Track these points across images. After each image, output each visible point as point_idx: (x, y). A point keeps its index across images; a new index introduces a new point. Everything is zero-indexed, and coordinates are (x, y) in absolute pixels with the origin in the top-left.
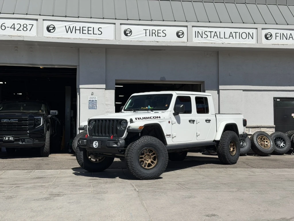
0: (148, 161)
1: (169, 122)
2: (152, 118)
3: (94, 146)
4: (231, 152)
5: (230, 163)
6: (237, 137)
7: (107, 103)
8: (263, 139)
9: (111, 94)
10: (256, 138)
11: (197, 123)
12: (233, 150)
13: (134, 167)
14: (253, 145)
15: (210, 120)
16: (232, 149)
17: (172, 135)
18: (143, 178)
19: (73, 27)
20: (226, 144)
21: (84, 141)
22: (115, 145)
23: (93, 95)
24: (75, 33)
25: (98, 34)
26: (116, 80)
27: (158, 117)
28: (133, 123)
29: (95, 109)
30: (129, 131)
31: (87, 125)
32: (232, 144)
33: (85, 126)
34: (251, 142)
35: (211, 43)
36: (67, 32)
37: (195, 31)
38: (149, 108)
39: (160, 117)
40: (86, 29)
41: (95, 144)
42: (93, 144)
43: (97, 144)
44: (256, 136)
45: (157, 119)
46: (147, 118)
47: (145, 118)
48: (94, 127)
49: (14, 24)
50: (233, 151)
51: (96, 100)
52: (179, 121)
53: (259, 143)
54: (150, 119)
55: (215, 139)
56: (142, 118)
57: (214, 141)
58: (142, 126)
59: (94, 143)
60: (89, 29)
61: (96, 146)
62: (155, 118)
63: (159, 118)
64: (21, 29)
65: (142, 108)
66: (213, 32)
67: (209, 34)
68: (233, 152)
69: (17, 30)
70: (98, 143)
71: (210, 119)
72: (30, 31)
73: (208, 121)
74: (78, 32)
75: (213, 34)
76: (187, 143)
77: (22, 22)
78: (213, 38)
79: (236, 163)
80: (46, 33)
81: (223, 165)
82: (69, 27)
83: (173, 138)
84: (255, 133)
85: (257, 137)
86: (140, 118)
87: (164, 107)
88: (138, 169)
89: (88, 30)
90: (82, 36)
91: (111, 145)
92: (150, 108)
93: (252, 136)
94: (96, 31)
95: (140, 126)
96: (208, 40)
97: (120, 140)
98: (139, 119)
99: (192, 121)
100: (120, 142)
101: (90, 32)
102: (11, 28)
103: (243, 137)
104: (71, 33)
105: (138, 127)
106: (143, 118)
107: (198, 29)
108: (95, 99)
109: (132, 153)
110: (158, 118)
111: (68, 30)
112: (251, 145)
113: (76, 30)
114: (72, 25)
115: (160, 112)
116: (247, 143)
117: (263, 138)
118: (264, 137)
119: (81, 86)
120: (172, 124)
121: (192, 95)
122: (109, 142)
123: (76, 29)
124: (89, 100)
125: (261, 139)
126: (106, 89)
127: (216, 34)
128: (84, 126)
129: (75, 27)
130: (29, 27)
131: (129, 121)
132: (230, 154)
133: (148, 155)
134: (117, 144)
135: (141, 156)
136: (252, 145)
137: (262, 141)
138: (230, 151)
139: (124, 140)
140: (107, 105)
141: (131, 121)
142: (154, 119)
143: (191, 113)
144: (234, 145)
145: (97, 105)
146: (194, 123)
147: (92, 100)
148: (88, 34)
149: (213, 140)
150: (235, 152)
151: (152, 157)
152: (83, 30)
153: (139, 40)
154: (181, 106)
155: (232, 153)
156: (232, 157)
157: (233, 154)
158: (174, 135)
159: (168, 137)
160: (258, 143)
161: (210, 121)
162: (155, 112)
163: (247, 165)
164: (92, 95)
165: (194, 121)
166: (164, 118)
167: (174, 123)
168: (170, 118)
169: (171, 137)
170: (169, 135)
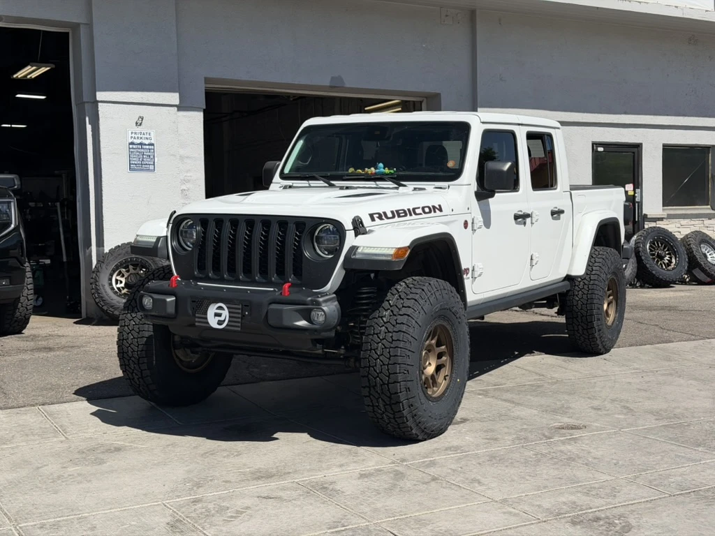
1: (466, 225)
2: (420, 211)
3: (213, 322)
7: (182, 152)
9: (195, 121)
11: (532, 223)
15: (562, 212)
17: (473, 270)
21: (168, 300)
22: (302, 323)
23: (141, 124)
26: (207, 80)
27: (434, 208)
28: (365, 233)
29: (149, 170)
30: (354, 266)
31: (167, 237)
33: (158, 239)
38: (382, 170)
39: (440, 206)
41: (217, 315)
42: (206, 313)
43: (225, 313)
45: (433, 214)
46: (406, 215)
47: (397, 211)
48: (201, 245)
51: (152, 142)
54: (414, 216)
55: (569, 274)
56: (390, 215)
57: (569, 278)
58: (405, 249)
59: (212, 310)
61: (220, 323)
62: (427, 210)
63: (438, 212)
65: (351, 170)
70: (229, 312)
71: (562, 208)
73: (556, 214)
76: (507, 293)
83: (474, 279)
86: (385, 213)
87: (442, 170)
91: (286, 323)
92: (387, 171)
95: (399, 249)
97: (321, 300)
98: (380, 217)
99: (521, 218)
100: (325, 308)
105: (392, 252)
106: (392, 212)
108: (147, 138)
110: (435, 212)
115: (429, 186)
119: (100, 96)
120: (474, 230)
121: (519, 124)
122: (281, 311)
124: (130, 141)
126: (180, 108)
128: (154, 240)
131: (348, 225)
134: (309, 320)
139: (336, 303)
140: (182, 158)
141: (359, 227)
142: (424, 215)
143: (519, 190)
145: (156, 159)
146: (525, 224)
147: (139, 141)
149: (565, 276)
154: (505, 165)
158: (479, 267)
161: (562, 215)
162: (415, 189)
164: (138, 124)
165: (526, 216)
166: (453, 211)
167: (478, 228)
168: (468, 208)
169: (470, 277)
170: (464, 272)
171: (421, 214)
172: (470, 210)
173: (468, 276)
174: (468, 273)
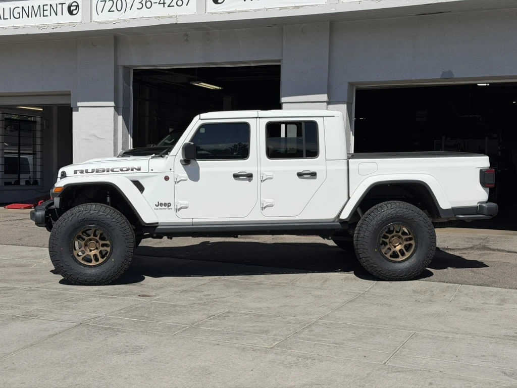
1: (167, 178)
2: (119, 170)
11: (261, 181)
15: (315, 174)
17: (175, 204)
39: (139, 167)
45: (129, 172)
46: (104, 171)
47: (97, 169)
54: (110, 172)
58: (61, 188)
62: (124, 169)
63: (136, 171)
69: (169, 6)
71: (313, 171)
72: (187, 5)
73: (308, 175)
83: (178, 210)
86: (87, 172)
95: (57, 187)
98: (82, 172)
99: (243, 176)
102: (159, 3)
106: (93, 170)
110: (132, 170)
119: (284, 99)
120: (176, 182)
121: (256, 118)
126: (329, 103)
131: (59, 175)
141: (63, 176)
142: (120, 172)
143: (246, 159)
146: (250, 180)
158: (182, 203)
159: (163, 207)
161: (317, 176)
166: (152, 170)
167: (180, 181)
168: (171, 169)
169: (173, 209)
170: (165, 205)
172: (172, 170)
173: (169, 207)
174: (170, 206)
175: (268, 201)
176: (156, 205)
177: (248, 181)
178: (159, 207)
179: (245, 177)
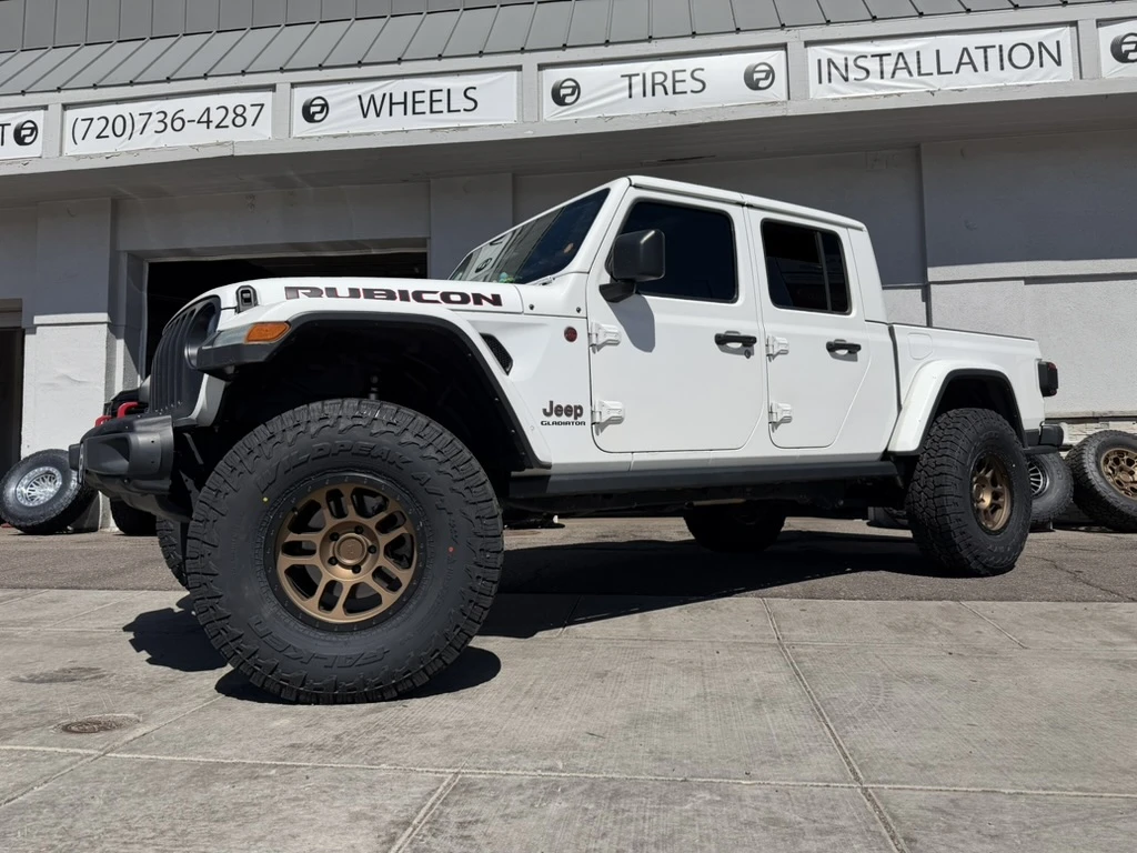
0: (356, 569)
1: (571, 335)
2: (437, 297)
4: (986, 511)
5: (980, 568)
6: (1015, 437)
8: (1123, 464)
10: (1092, 458)
11: (770, 356)
12: (991, 505)
13: (225, 611)
14: (1081, 488)
15: (857, 347)
16: (987, 500)
17: (594, 411)
18: (299, 692)
19: (384, 95)
20: (954, 470)
24: (391, 114)
25: (465, 110)
27: (478, 299)
32: (989, 475)
34: (1074, 476)
35: (885, 96)
36: (365, 116)
37: (819, 61)
39: (497, 296)
40: (426, 97)
44: (1093, 451)
45: (471, 305)
46: (390, 298)
47: (368, 291)
49: (208, 109)
50: (995, 507)
52: (643, 336)
53: (1111, 480)
55: (890, 449)
57: (887, 455)
58: (276, 324)
60: (436, 96)
62: (455, 298)
63: (486, 305)
64: (228, 121)
66: (889, 55)
67: (873, 65)
68: (994, 511)
69: (218, 127)
73: (844, 349)
74: (398, 109)
75: (889, 64)
76: (708, 460)
77: (231, 100)
78: (893, 77)
79: (1011, 567)
80: (301, 127)
81: (939, 580)
82: (372, 97)
83: (599, 426)
84: (1086, 440)
85: (1097, 456)
88: (260, 629)
89: (432, 101)
90: (412, 122)
93: (1077, 452)
94: (459, 102)
95: (262, 324)
96: (871, 86)
97: (137, 422)
99: (737, 342)
101: (436, 107)
102: (199, 122)
103: (1039, 444)
104: (378, 115)
105: (248, 331)
107: (832, 50)
109: (212, 515)
110: (478, 303)
111: (369, 107)
112: (1070, 484)
113: (391, 104)
114: (378, 89)
116: (1056, 477)
117: (1125, 457)
118: (1127, 453)
120: (594, 347)
121: (745, 206)
123: (394, 101)
125: (1117, 461)
127: (901, 60)
129: (391, 95)
130: (251, 114)
131: (228, 300)
132: (980, 525)
133: (359, 529)
135: (292, 537)
136: (1074, 486)
137: (1121, 469)
138: (978, 510)
141: (246, 301)
143: (734, 301)
144: (998, 478)
146: (748, 354)
148: (432, 112)
149: (881, 449)
150: (1002, 516)
151: (384, 540)
152: (414, 102)
153: (606, 115)
154: (642, 236)
155: (988, 519)
156: (991, 538)
157: (994, 524)
158: (609, 406)
159: (564, 418)
160: (1103, 477)
161: (858, 353)
163: (1075, 576)
165: (748, 342)
166: (532, 307)
167: (605, 344)
168: (579, 310)
169: (588, 423)
170: (568, 410)
171: (436, 302)
172: (581, 314)
173: (579, 419)
174: (580, 415)
175: (784, 407)
176: (545, 410)
177: (744, 357)
178: (554, 418)
179: (739, 345)
